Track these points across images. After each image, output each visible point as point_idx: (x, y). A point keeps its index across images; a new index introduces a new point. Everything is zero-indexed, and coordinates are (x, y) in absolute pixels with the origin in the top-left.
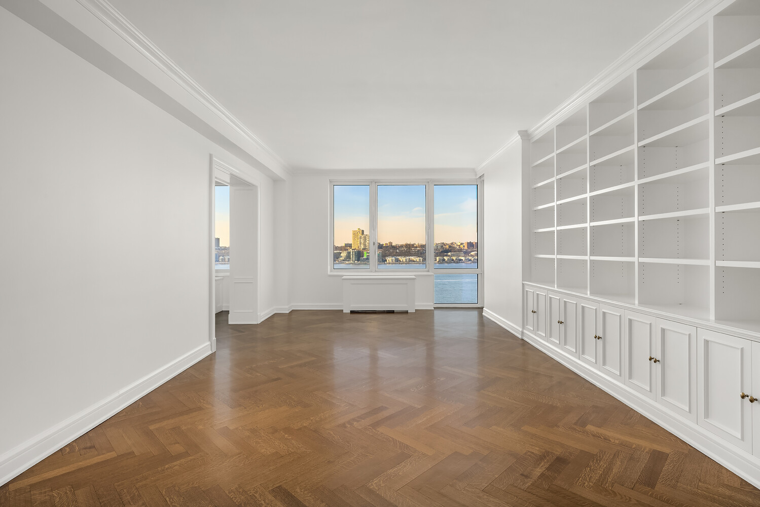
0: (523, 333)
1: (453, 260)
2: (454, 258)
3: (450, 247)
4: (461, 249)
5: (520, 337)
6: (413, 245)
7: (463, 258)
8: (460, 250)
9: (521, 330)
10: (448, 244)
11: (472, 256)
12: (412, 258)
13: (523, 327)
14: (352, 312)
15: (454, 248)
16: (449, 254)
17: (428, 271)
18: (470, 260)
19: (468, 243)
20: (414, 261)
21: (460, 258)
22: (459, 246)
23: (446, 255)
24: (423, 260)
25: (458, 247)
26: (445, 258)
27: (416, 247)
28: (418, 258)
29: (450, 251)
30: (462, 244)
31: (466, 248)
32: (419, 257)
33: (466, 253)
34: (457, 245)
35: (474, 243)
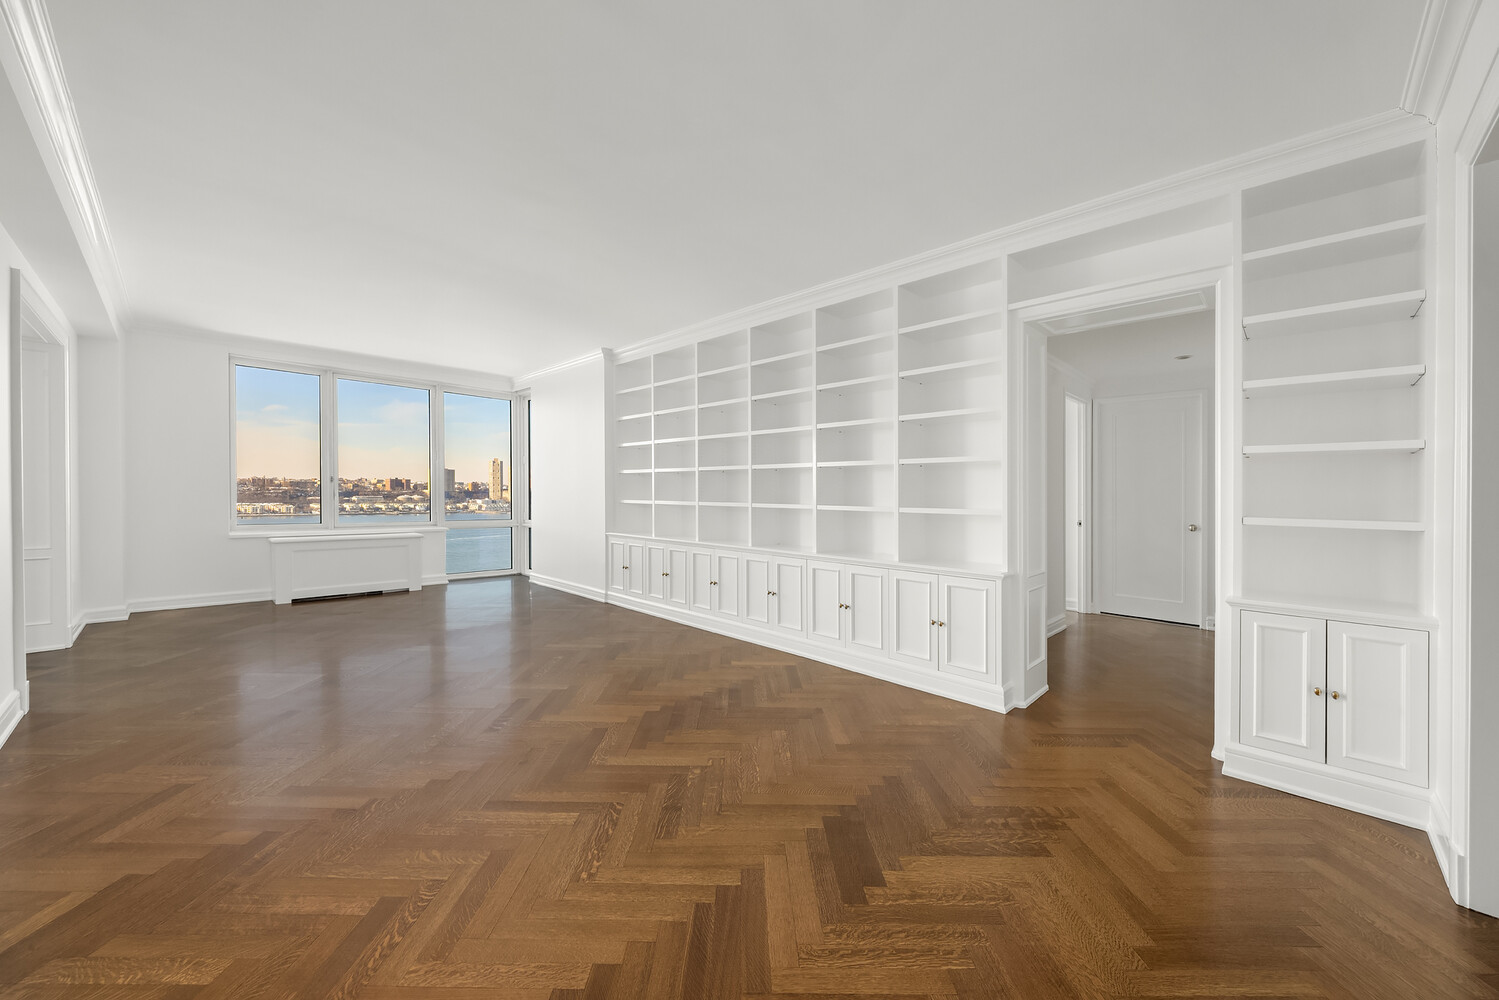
0: (606, 595)
1: (362, 509)
2: (365, 506)
3: (355, 486)
4: (379, 491)
5: (603, 601)
6: (271, 481)
7: (383, 506)
8: (376, 492)
9: (604, 592)
10: (351, 482)
11: (399, 502)
12: (271, 506)
13: (607, 589)
14: (295, 602)
15: (364, 487)
16: (354, 498)
17: (436, 525)
18: (397, 509)
19: (392, 481)
20: (274, 512)
21: (377, 505)
22: (375, 484)
23: (348, 501)
24: (295, 510)
25: (372, 487)
26: (346, 505)
27: (280, 485)
28: (285, 506)
29: (357, 494)
30: (379, 482)
31: (388, 488)
32: (286, 503)
33: (389, 497)
34: (370, 483)
35: (404, 481)
